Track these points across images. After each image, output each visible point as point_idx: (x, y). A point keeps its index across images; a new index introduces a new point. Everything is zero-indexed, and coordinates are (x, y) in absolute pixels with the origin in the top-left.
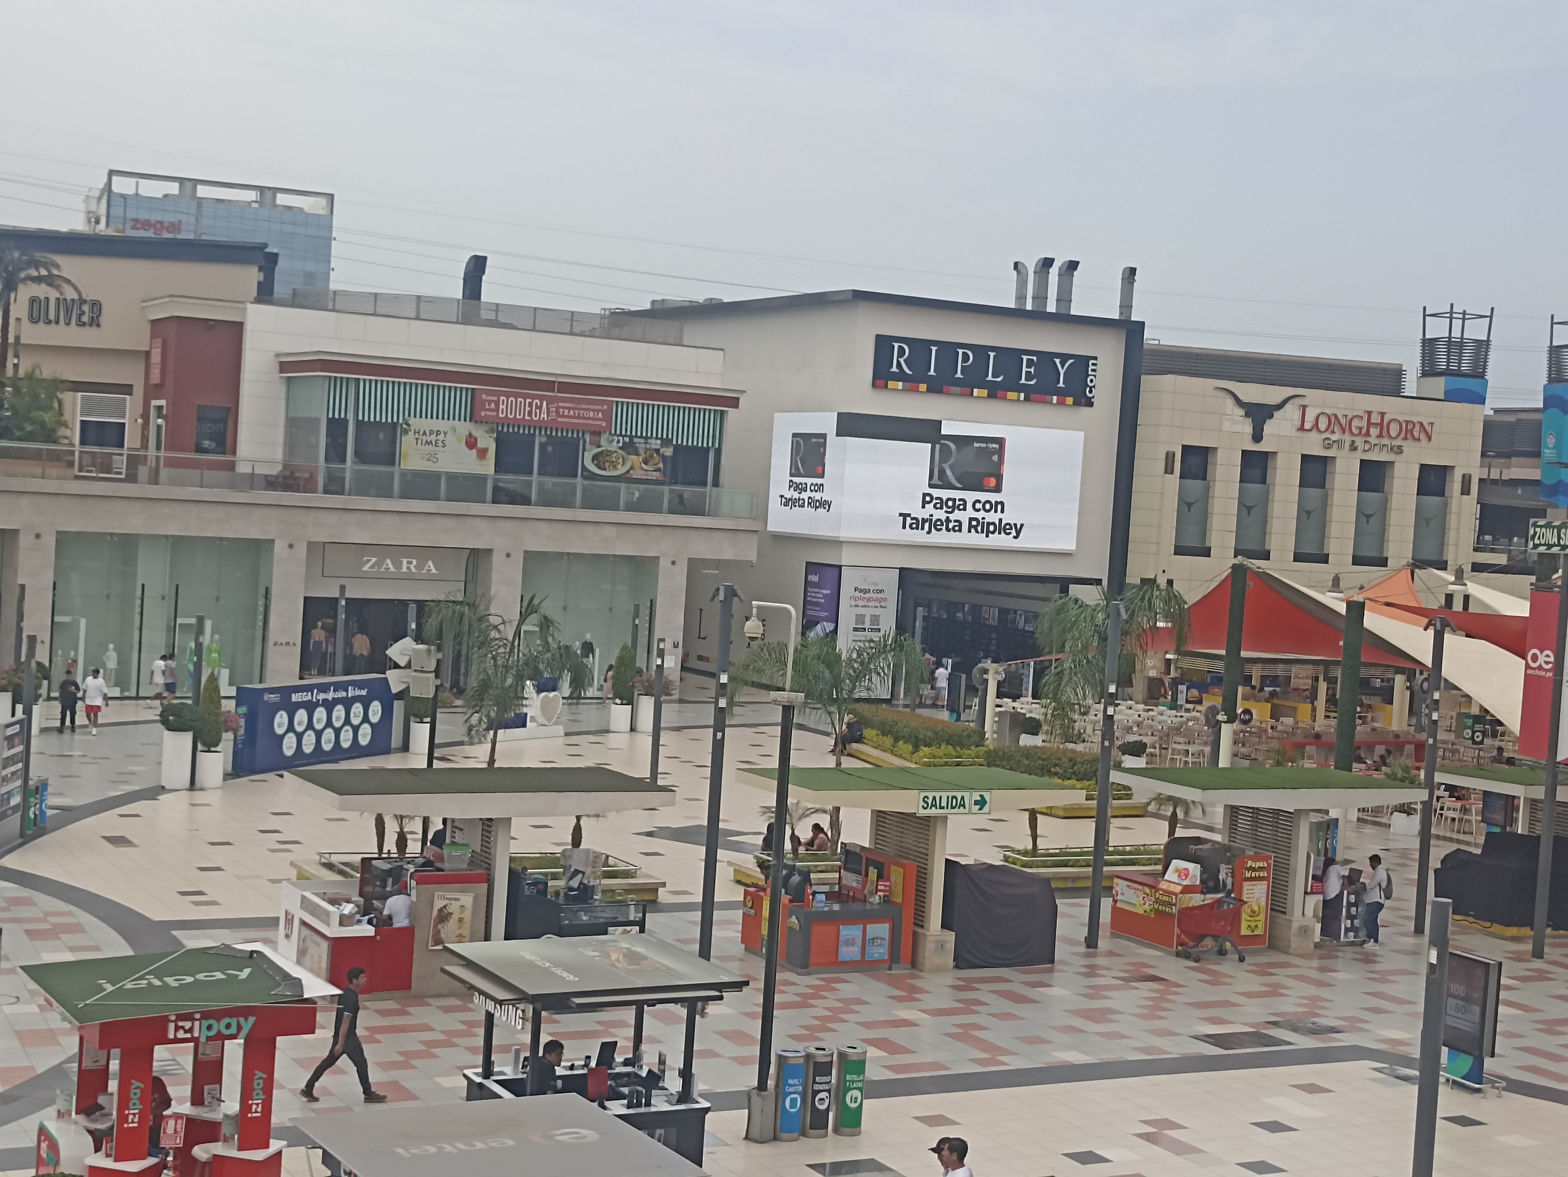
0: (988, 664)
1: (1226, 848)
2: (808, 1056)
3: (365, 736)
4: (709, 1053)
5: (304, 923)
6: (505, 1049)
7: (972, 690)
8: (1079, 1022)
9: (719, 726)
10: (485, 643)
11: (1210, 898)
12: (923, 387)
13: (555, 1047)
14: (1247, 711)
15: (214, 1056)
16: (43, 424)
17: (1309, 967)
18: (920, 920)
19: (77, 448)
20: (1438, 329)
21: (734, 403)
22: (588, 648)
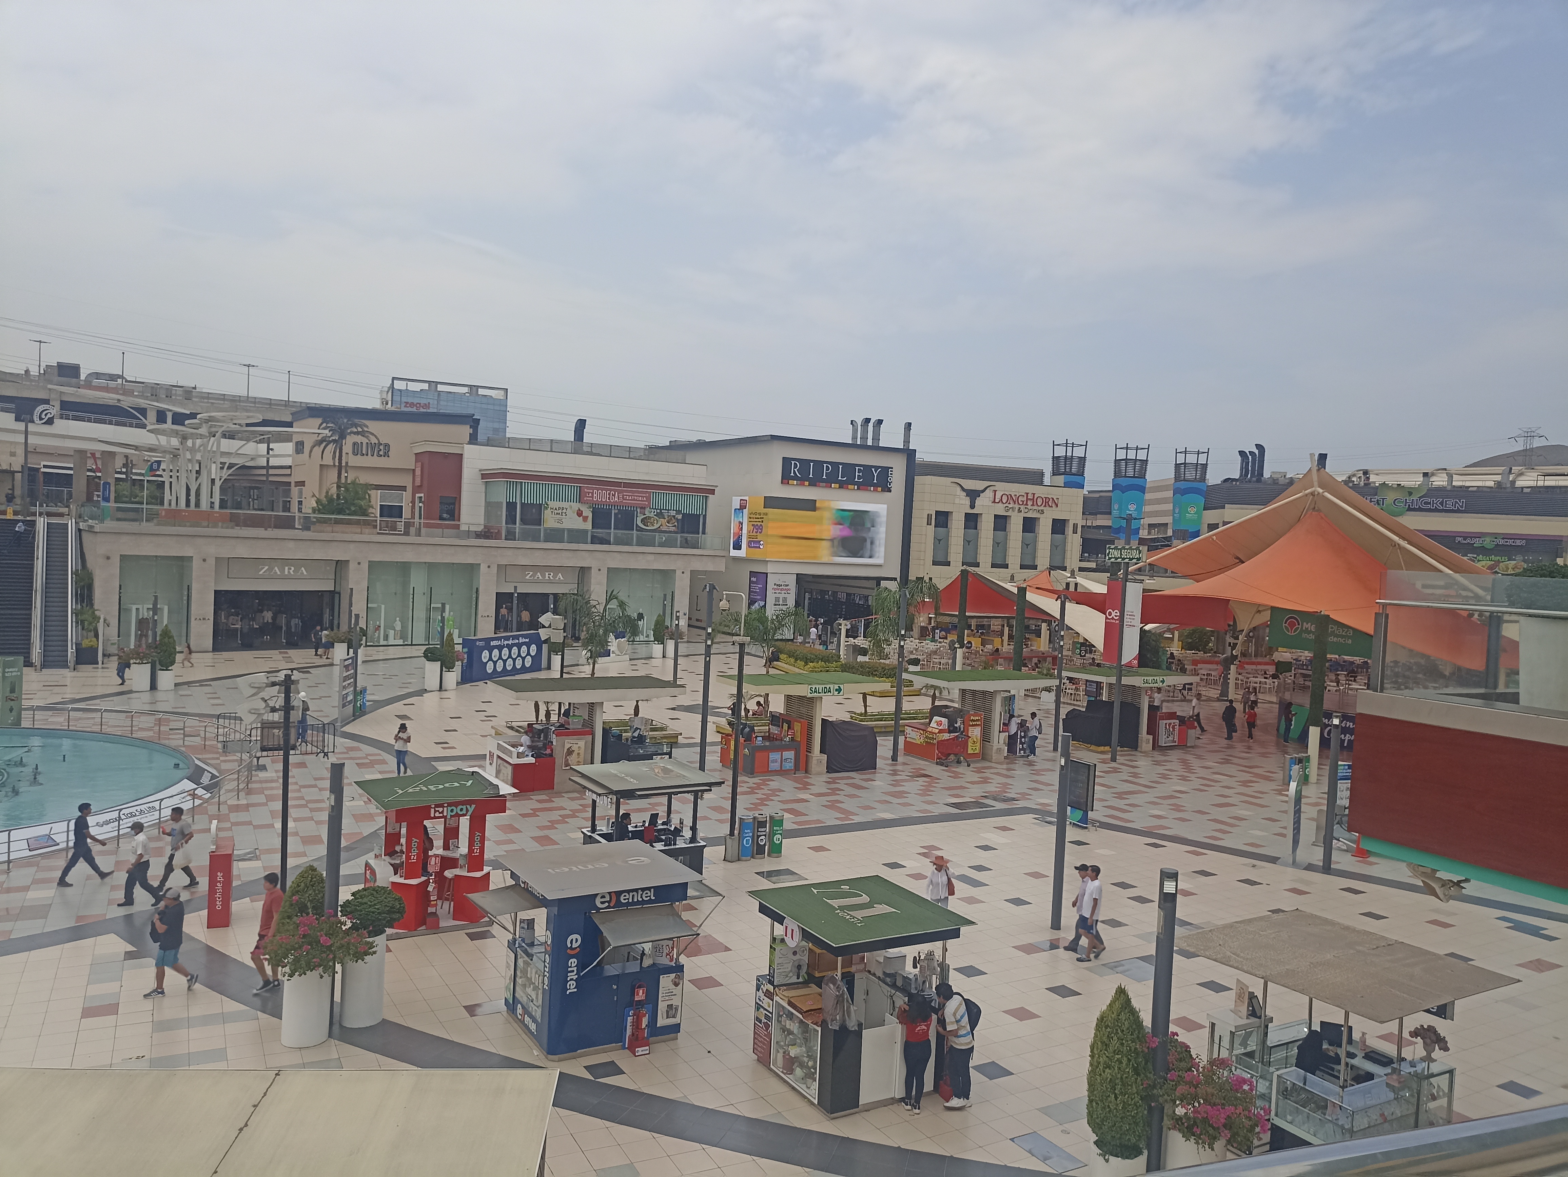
0: (841, 621)
1: (961, 711)
2: (754, 818)
3: (528, 662)
4: (706, 818)
5: (499, 757)
6: (603, 818)
7: (833, 634)
8: (889, 798)
9: (708, 654)
10: (589, 614)
11: (953, 735)
12: (807, 483)
13: (627, 816)
14: (969, 642)
15: (454, 825)
16: (361, 507)
17: (1002, 768)
18: (809, 749)
19: (379, 519)
20: (1060, 452)
21: (712, 492)
22: (641, 616)
